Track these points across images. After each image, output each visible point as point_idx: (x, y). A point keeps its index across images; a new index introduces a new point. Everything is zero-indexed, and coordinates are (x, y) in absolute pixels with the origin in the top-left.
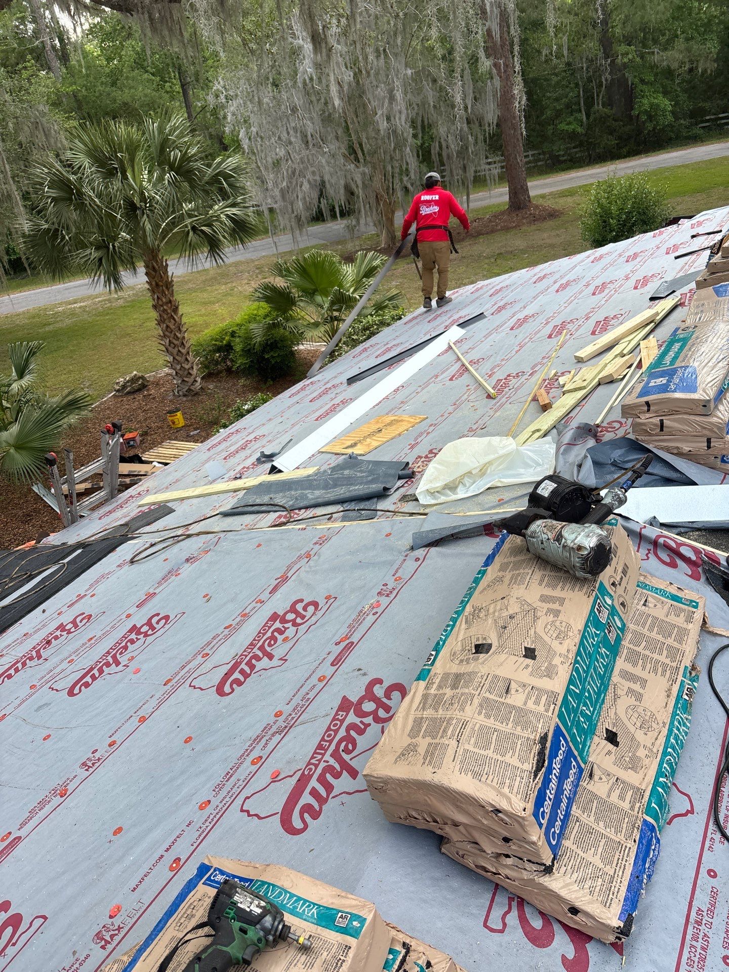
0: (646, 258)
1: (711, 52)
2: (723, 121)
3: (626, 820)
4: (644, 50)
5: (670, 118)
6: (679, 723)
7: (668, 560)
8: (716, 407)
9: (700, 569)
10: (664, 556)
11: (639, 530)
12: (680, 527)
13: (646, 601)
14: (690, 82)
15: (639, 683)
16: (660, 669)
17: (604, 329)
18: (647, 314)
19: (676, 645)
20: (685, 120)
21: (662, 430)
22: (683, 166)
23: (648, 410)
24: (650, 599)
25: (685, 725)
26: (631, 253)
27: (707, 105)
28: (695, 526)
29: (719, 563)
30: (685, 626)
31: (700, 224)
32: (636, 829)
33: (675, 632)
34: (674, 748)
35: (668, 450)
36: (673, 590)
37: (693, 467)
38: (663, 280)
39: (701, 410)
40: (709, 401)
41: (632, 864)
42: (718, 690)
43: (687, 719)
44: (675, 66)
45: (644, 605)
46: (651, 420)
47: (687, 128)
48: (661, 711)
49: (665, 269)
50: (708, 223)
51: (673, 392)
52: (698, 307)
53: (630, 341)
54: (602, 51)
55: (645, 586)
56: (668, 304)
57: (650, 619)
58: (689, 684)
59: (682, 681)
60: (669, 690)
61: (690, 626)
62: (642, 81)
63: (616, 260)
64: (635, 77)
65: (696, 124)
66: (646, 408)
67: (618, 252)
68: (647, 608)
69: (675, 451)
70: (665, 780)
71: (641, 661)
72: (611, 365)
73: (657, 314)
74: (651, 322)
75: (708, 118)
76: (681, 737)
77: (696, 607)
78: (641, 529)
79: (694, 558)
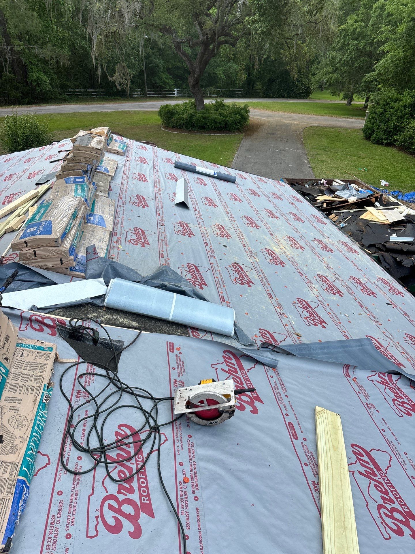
0: (35, 161)
1: (66, 55)
2: (78, 93)
3: (7, 483)
4: (29, 46)
5: (49, 87)
6: (40, 417)
7: (38, 328)
8: (63, 242)
9: (56, 330)
10: (36, 326)
11: (20, 314)
12: (49, 308)
13: (22, 353)
14: (58, 69)
15: (17, 402)
16: (30, 390)
17: (10, 201)
18: (33, 192)
19: (40, 374)
20: (58, 89)
21: (35, 256)
22: (59, 114)
23: (27, 246)
24: (25, 352)
25: (44, 417)
26: (27, 158)
27: (68, 83)
28: (57, 306)
29: (65, 324)
30: (45, 362)
31: (63, 145)
32: (13, 487)
33: (40, 367)
34: (37, 432)
35: (41, 267)
36: (39, 344)
37: (55, 275)
38: (43, 174)
39: (54, 244)
40: (58, 239)
41: (10, 508)
42: (65, 392)
43: (45, 413)
44: (48, 58)
45: (21, 356)
46: (29, 251)
47: (60, 94)
48: (30, 413)
49: (44, 168)
50: (67, 145)
51: (39, 235)
52: (56, 189)
53: (24, 208)
54: (4, 41)
55: (22, 345)
56: (44, 187)
57: (25, 363)
58: (46, 394)
59: (43, 393)
60: (35, 400)
61: (48, 362)
62: (31, 63)
63: (18, 162)
64: (26, 60)
65: (64, 93)
66: (25, 245)
67: (20, 157)
68: (23, 358)
69: (45, 268)
70: (31, 452)
71: (18, 389)
72: (13, 221)
73: (38, 193)
74: (35, 197)
75: (70, 90)
76: (41, 424)
77: (51, 351)
78: (21, 313)
79: (52, 324)
